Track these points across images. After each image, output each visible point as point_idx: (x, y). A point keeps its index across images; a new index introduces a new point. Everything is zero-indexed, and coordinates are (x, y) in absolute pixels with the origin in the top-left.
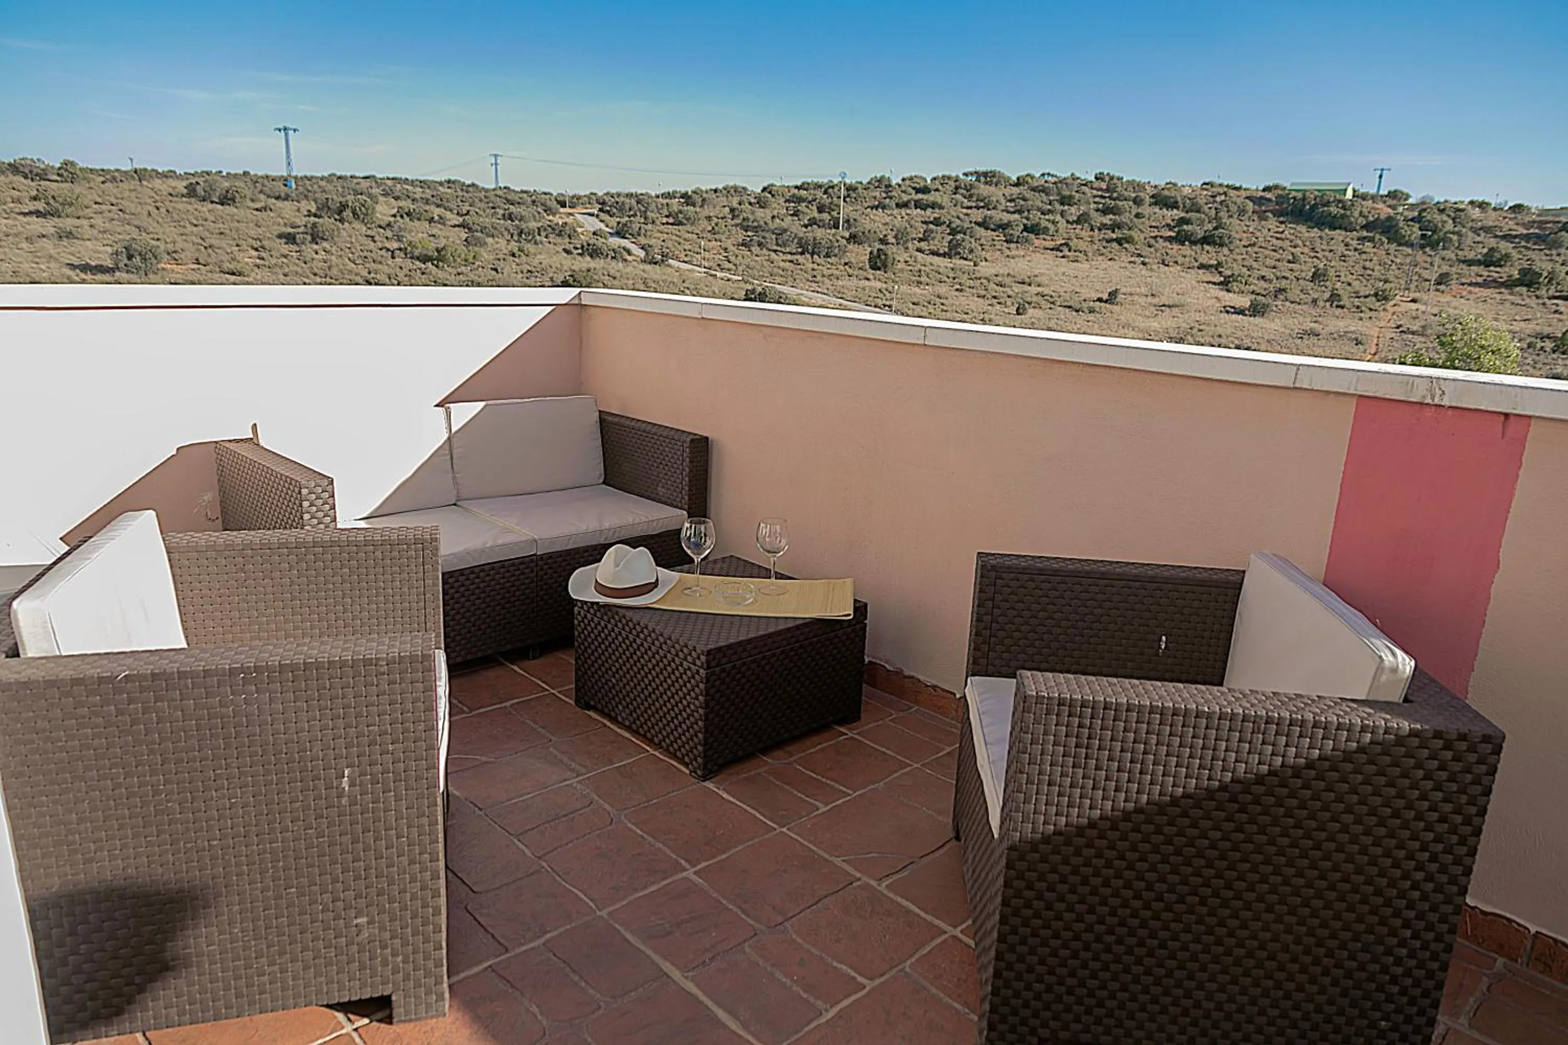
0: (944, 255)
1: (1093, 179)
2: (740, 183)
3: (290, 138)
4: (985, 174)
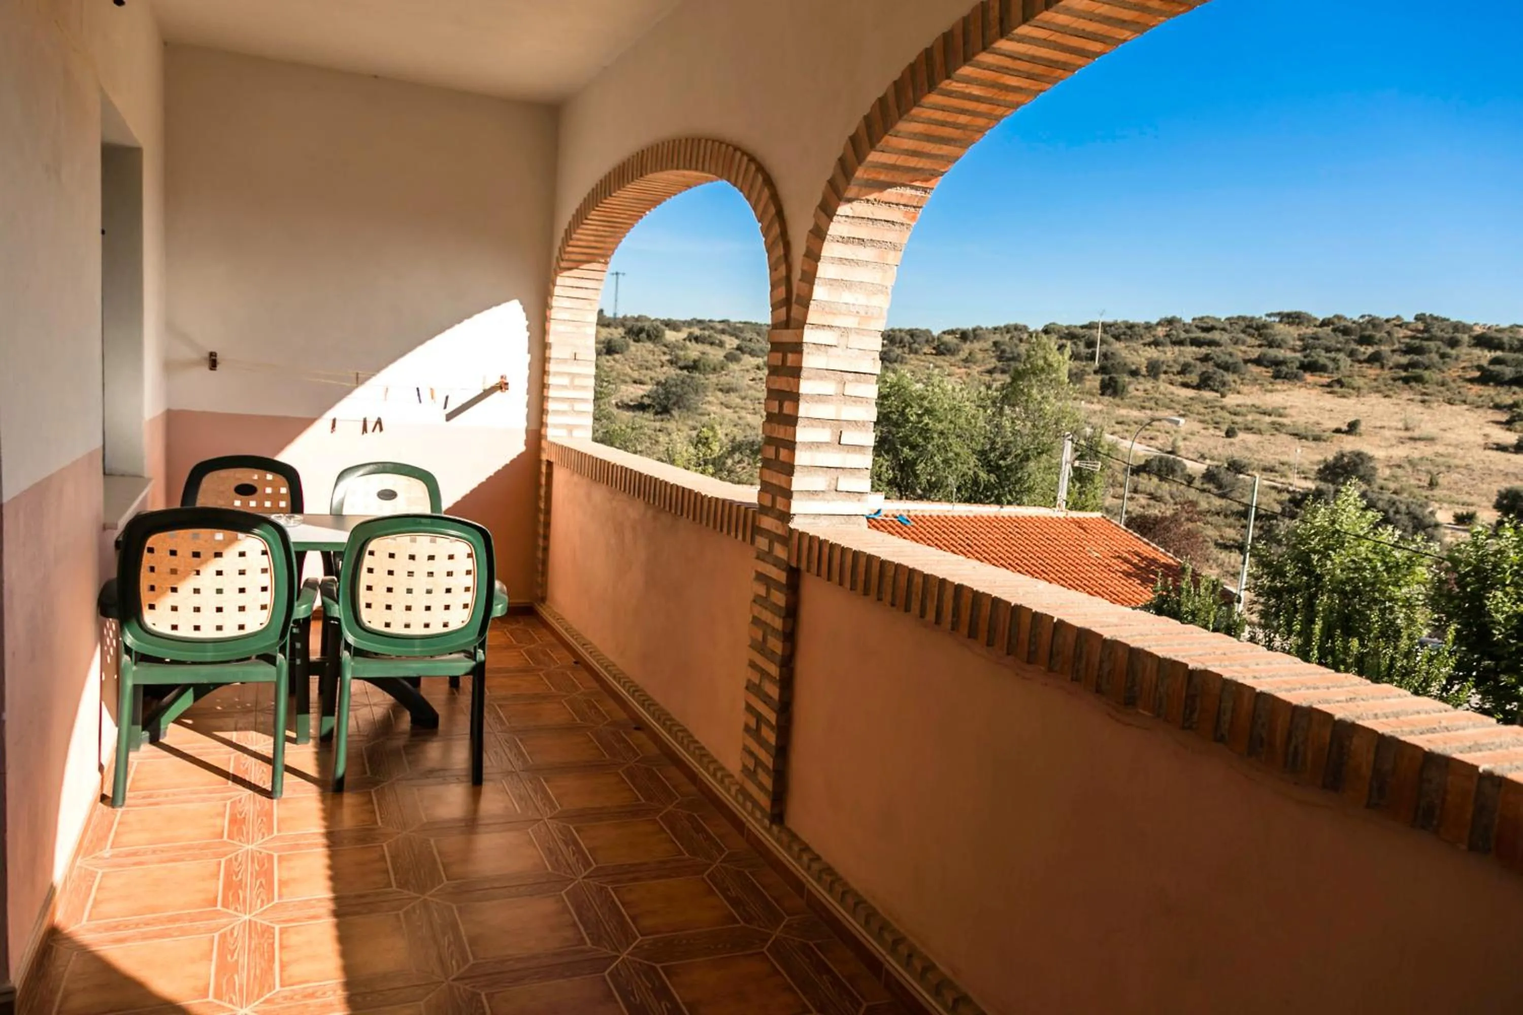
0: (1193, 388)
1: (1412, 320)
2: (1021, 322)
3: (620, 280)
4: (1289, 315)
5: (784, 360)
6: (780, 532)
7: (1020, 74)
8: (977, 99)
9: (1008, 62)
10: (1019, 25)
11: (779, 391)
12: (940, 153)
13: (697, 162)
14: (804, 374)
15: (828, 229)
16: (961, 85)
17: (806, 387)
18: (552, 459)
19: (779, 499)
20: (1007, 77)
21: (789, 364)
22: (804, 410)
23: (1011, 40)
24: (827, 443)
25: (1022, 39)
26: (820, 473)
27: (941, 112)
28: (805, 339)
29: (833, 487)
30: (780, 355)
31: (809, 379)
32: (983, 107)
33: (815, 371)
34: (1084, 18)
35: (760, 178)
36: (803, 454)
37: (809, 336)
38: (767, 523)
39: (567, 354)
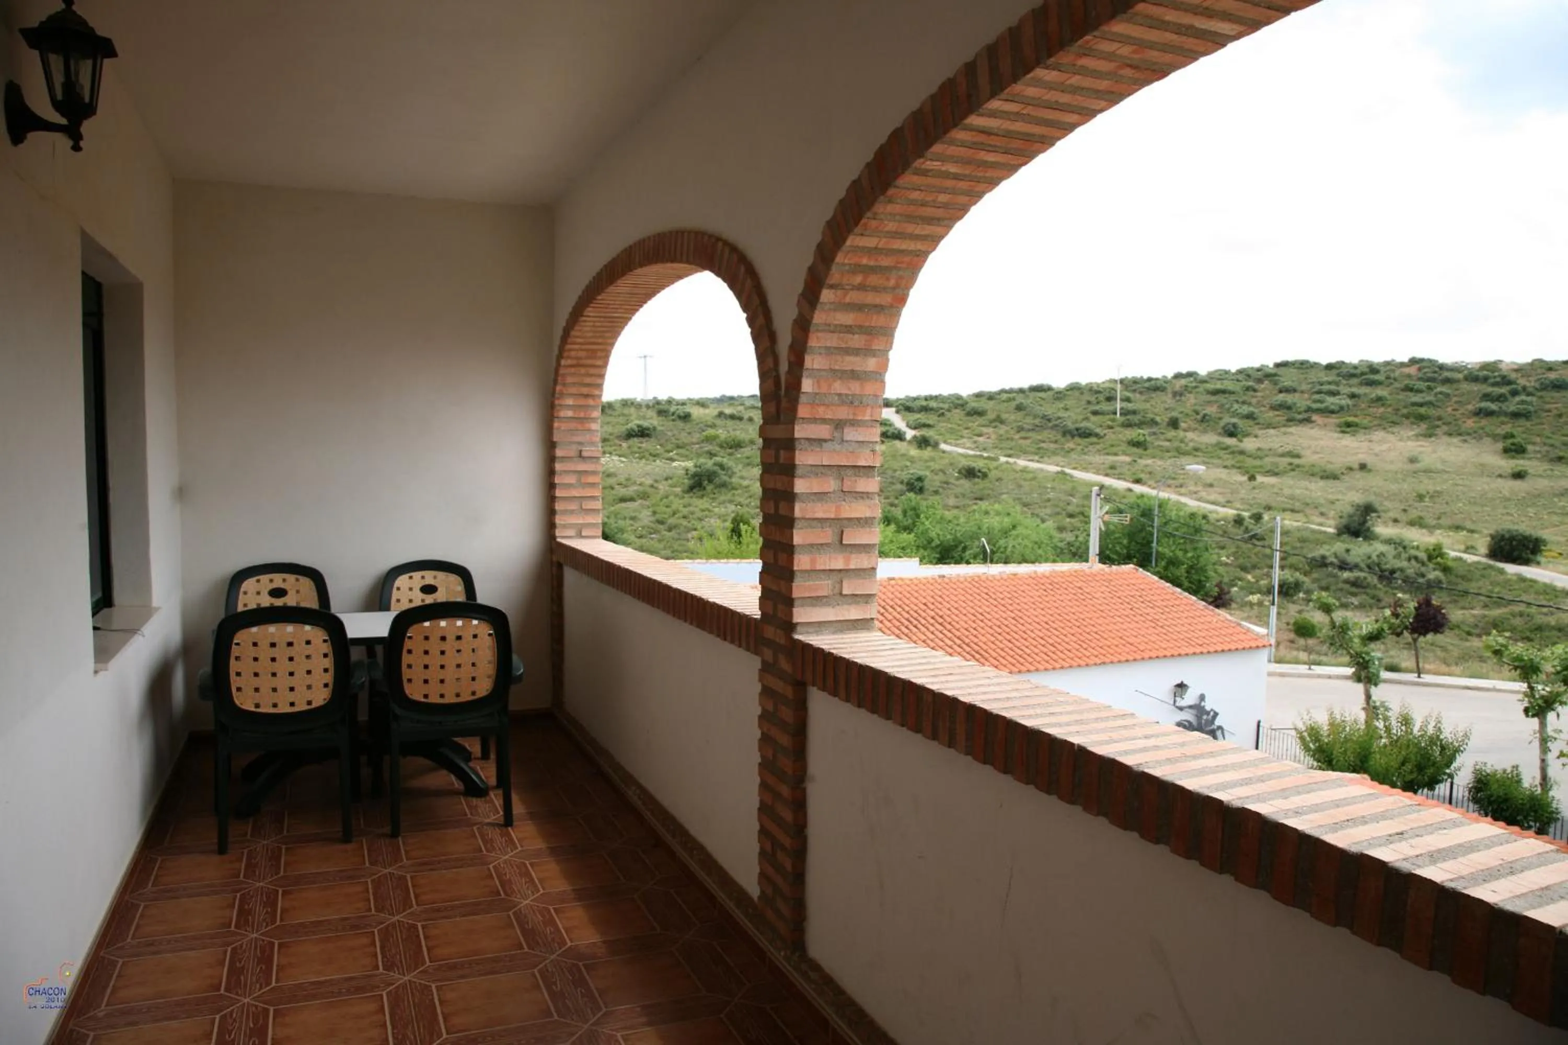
5: (777, 457)
6: (783, 642)
7: (997, 149)
8: (956, 177)
9: (981, 138)
10: (989, 100)
11: (775, 490)
12: (923, 233)
13: (682, 254)
14: (799, 472)
15: (812, 318)
16: (935, 163)
17: (800, 486)
18: (562, 561)
19: (780, 607)
20: (983, 153)
21: (782, 461)
22: (799, 510)
23: (982, 115)
24: (827, 545)
25: (993, 114)
26: (823, 577)
27: (918, 192)
28: (797, 435)
29: (837, 591)
30: (773, 452)
31: (801, 477)
32: (962, 185)
33: (809, 468)
34: (1056, 90)
35: (743, 269)
36: (801, 556)
37: (800, 431)
38: (770, 632)
39: (572, 451)
